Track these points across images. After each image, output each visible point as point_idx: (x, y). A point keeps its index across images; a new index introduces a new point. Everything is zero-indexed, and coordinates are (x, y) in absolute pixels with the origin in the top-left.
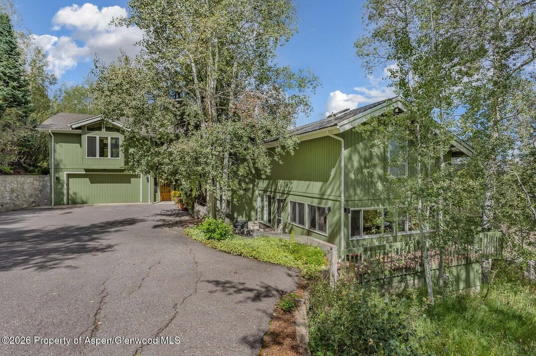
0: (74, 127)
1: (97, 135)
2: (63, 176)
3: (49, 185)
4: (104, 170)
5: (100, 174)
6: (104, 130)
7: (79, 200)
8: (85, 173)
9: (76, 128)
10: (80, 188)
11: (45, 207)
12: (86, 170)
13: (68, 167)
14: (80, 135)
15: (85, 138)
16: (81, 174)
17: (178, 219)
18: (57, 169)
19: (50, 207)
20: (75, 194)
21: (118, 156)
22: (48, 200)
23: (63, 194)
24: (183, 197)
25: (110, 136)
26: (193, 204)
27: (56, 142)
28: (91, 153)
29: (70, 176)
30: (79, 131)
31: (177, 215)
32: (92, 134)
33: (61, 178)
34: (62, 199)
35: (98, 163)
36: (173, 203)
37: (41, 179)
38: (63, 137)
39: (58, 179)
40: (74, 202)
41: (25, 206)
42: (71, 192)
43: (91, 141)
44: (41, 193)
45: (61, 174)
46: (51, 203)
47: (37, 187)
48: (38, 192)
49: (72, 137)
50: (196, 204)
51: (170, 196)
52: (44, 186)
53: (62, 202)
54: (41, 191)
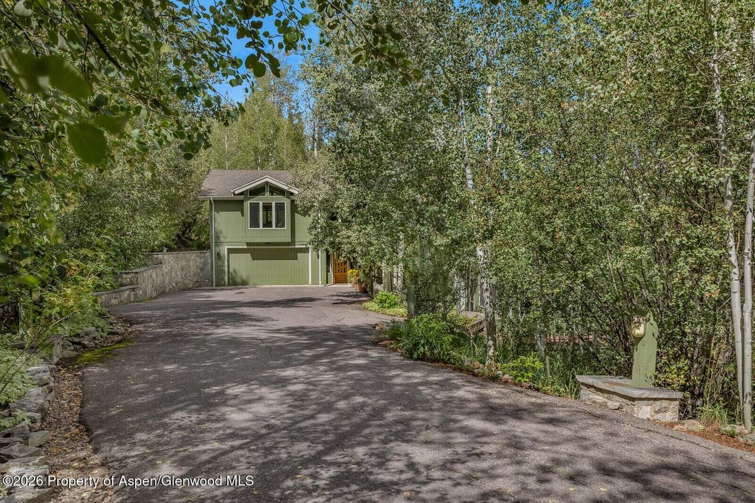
0: (236, 192)
1: (260, 200)
2: (224, 250)
3: (210, 261)
4: (268, 244)
5: (262, 249)
6: (267, 194)
7: (239, 280)
8: (246, 247)
9: (238, 194)
10: (241, 265)
11: (206, 288)
12: (248, 244)
13: (228, 240)
14: (242, 201)
15: (247, 205)
16: (242, 249)
17: (355, 299)
18: (218, 243)
19: (212, 288)
20: (235, 271)
21: (283, 225)
22: (209, 281)
23: (224, 272)
24: (362, 275)
25: (274, 200)
26: (372, 283)
27: (217, 211)
28: (254, 223)
29: (230, 251)
30: (241, 197)
31: (355, 296)
32: (254, 201)
33: (222, 253)
34: (223, 279)
35: (262, 235)
36: (350, 285)
37: (202, 255)
38: (223, 204)
39: (218, 254)
40: (234, 283)
41: (191, 286)
42: (231, 270)
43: (254, 208)
44: (202, 271)
45: (221, 248)
46: (212, 283)
47: (198, 264)
48: (199, 271)
49: (233, 204)
50: (375, 283)
51: (346, 276)
52: (205, 264)
53: (223, 282)
54: (202, 269)
